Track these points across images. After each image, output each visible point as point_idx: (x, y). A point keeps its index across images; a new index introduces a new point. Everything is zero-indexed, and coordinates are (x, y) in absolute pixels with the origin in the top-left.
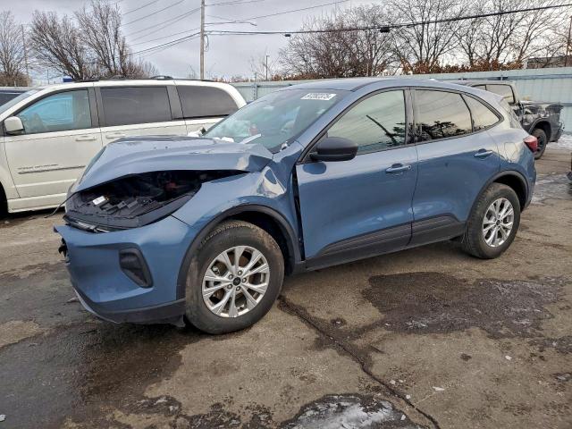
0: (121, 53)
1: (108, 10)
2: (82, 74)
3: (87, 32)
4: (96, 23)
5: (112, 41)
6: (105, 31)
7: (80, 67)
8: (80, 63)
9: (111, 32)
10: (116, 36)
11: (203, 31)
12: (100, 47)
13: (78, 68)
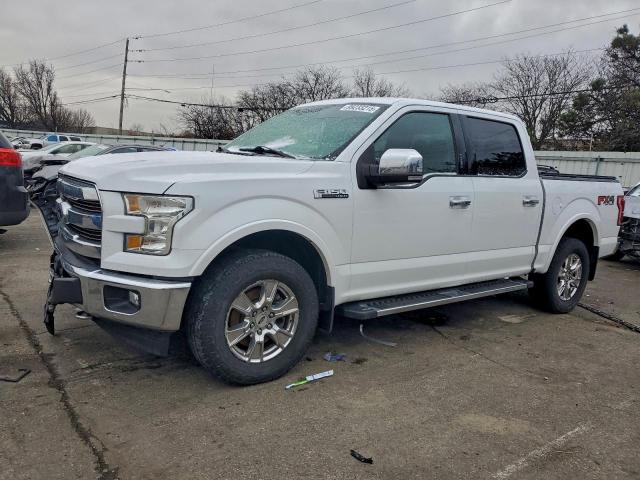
0: (52, 104)
1: (43, 67)
2: (13, 117)
3: (23, 84)
4: (31, 77)
5: (45, 94)
6: (39, 84)
7: (12, 111)
8: (12, 108)
9: (45, 86)
10: (49, 89)
11: (123, 94)
12: (33, 97)
13: (9, 112)
